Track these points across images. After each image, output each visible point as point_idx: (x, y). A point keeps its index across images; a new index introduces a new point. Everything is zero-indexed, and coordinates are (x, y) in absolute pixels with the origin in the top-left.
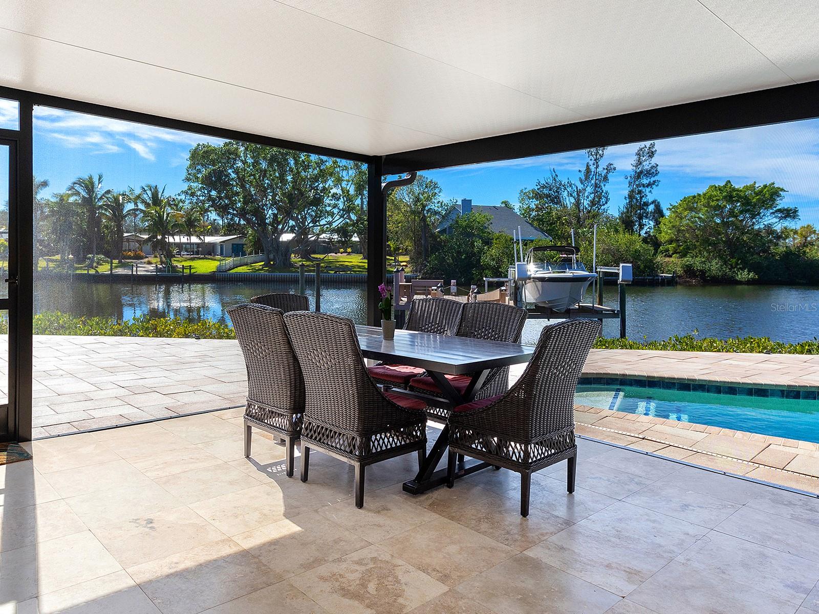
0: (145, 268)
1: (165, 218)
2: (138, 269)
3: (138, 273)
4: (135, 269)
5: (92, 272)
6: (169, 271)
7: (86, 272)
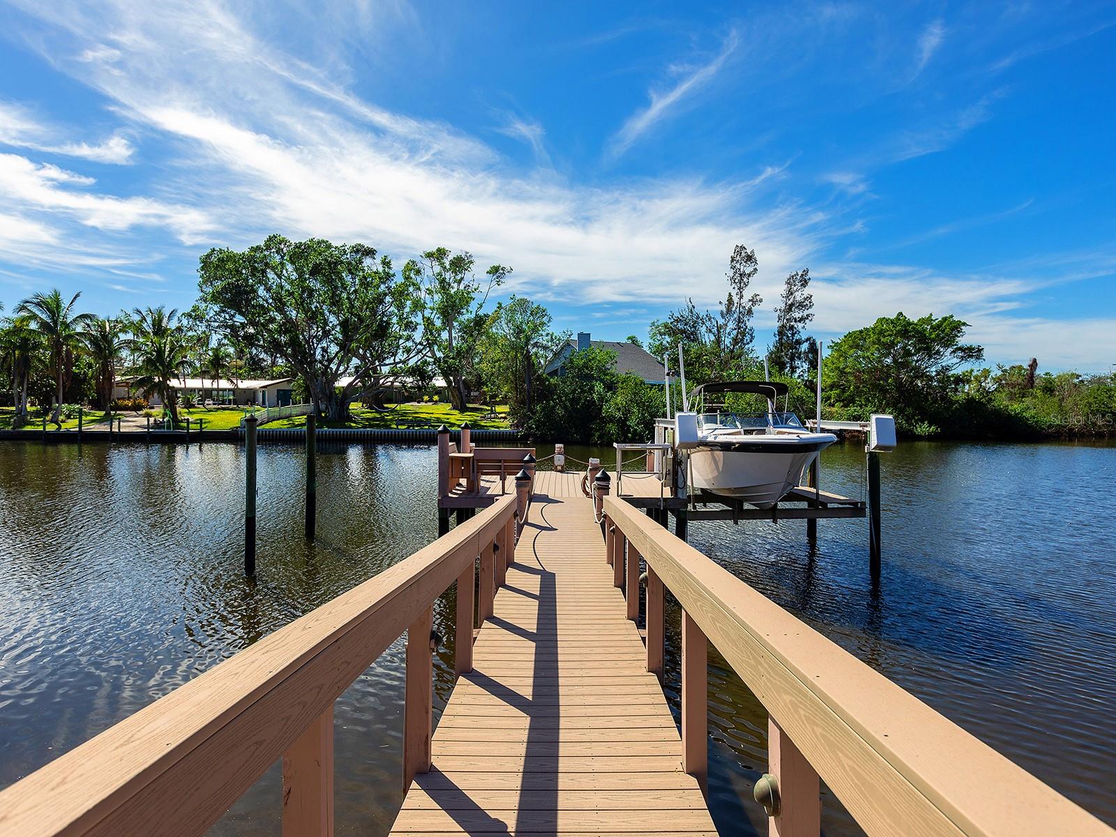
0: (132, 423)
1: (167, 353)
2: (121, 423)
3: (121, 431)
4: (116, 424)
5: (51, 428)
6: (169, 428)
7: (41, 428)
